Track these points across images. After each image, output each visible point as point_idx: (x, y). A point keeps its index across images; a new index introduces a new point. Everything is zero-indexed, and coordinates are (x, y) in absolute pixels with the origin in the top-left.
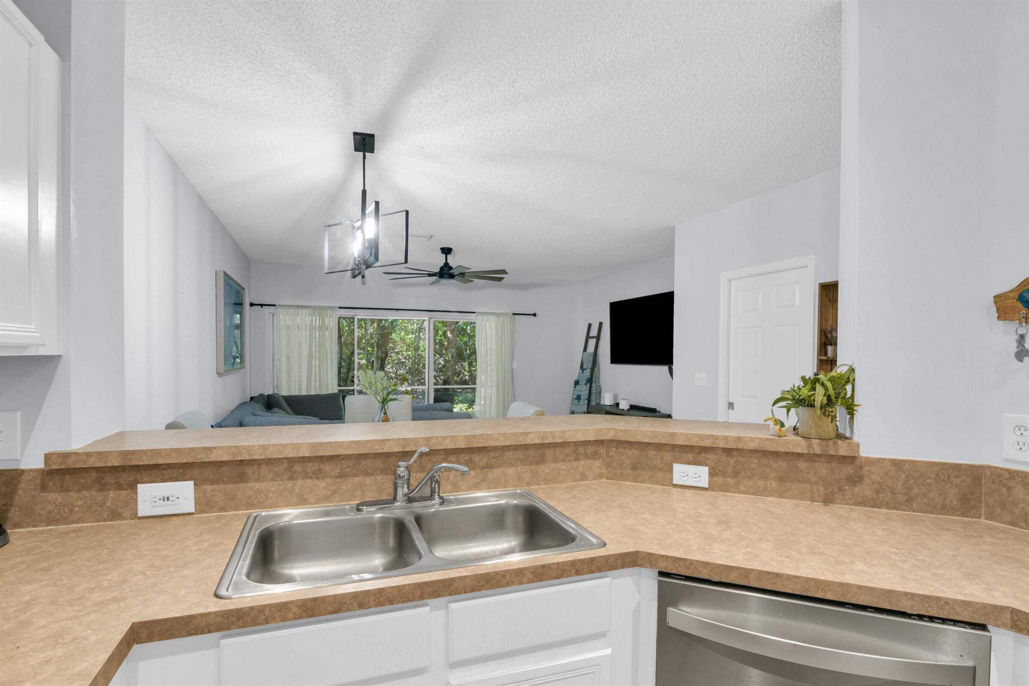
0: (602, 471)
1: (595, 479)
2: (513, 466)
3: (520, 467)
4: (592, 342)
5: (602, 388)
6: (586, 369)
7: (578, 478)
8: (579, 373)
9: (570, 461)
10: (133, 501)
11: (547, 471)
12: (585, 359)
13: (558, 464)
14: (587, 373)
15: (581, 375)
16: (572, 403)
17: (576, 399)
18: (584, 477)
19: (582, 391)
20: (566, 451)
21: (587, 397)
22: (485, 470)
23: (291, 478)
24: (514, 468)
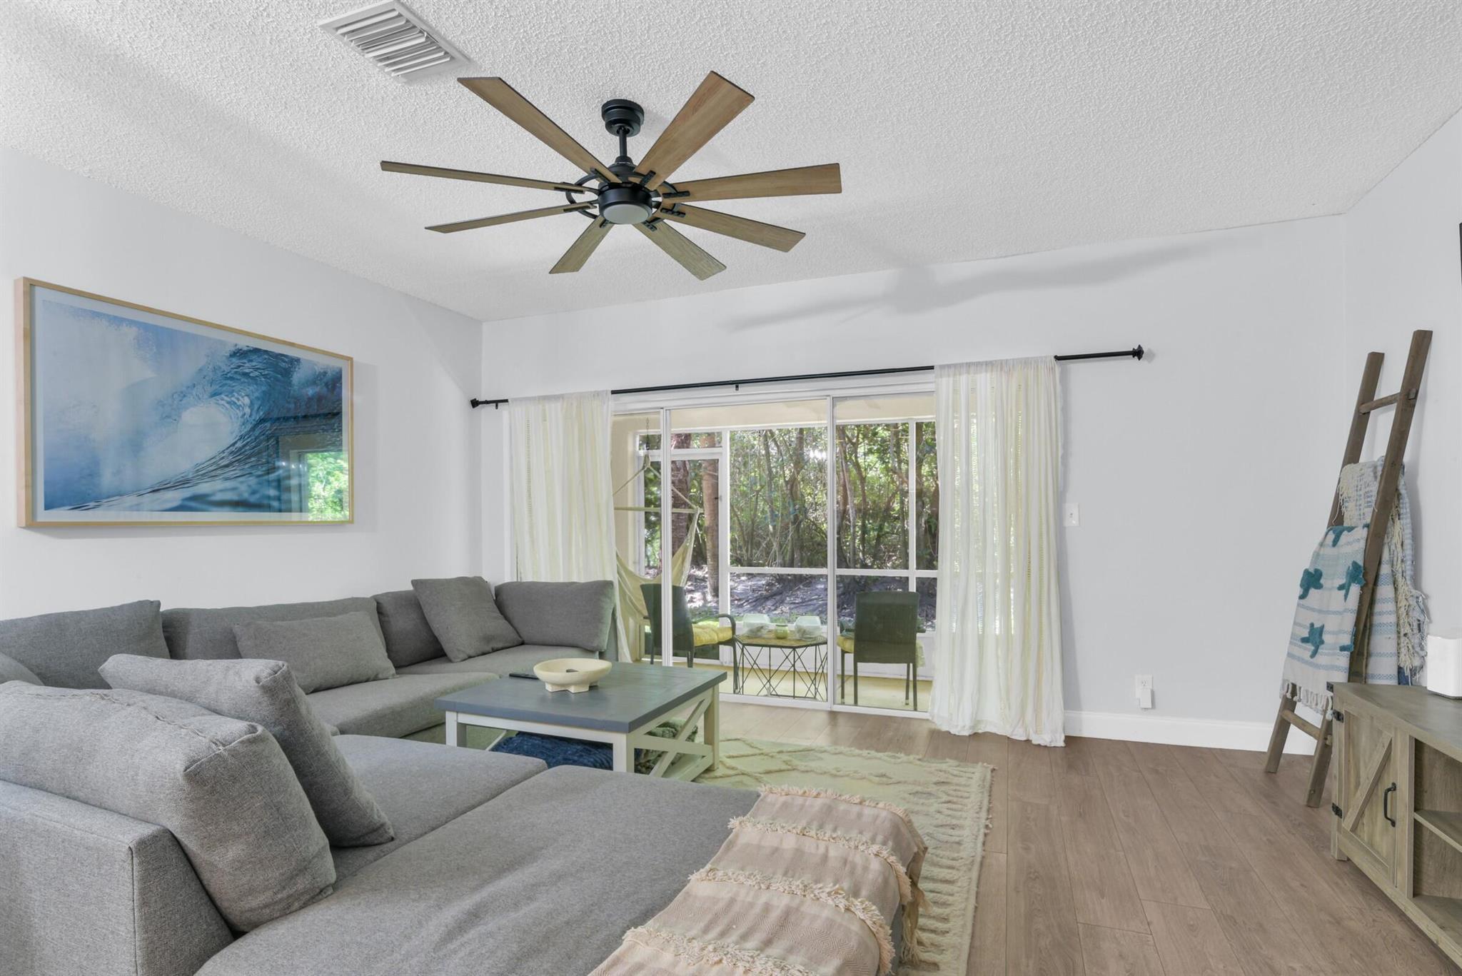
4: (1382, 424)
5: (1433, 605)
6: (1350, 529)
8: (1322, 545)
12: (1348, 492)
14: (1354, 545)
15: (1329, 551)
16: (1290, 655)
17: (1305, 640)
19: (1328, 612)
21: (1347, 640)
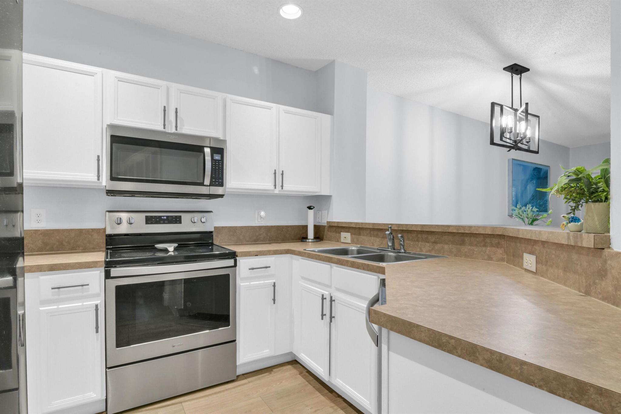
0: (504, 257)
1: (498, 261)
2: (447, 244)
3: (451, 245)
7: (486, 258)
9: (480, 246)
10: (340, 237)
11: (466, 250)
13: (473, 247)
18: (490, 258)
20: (478, 240)
22: (434, 244)
23: (371, 236)
24: (447, 245)
